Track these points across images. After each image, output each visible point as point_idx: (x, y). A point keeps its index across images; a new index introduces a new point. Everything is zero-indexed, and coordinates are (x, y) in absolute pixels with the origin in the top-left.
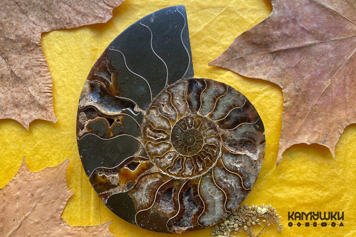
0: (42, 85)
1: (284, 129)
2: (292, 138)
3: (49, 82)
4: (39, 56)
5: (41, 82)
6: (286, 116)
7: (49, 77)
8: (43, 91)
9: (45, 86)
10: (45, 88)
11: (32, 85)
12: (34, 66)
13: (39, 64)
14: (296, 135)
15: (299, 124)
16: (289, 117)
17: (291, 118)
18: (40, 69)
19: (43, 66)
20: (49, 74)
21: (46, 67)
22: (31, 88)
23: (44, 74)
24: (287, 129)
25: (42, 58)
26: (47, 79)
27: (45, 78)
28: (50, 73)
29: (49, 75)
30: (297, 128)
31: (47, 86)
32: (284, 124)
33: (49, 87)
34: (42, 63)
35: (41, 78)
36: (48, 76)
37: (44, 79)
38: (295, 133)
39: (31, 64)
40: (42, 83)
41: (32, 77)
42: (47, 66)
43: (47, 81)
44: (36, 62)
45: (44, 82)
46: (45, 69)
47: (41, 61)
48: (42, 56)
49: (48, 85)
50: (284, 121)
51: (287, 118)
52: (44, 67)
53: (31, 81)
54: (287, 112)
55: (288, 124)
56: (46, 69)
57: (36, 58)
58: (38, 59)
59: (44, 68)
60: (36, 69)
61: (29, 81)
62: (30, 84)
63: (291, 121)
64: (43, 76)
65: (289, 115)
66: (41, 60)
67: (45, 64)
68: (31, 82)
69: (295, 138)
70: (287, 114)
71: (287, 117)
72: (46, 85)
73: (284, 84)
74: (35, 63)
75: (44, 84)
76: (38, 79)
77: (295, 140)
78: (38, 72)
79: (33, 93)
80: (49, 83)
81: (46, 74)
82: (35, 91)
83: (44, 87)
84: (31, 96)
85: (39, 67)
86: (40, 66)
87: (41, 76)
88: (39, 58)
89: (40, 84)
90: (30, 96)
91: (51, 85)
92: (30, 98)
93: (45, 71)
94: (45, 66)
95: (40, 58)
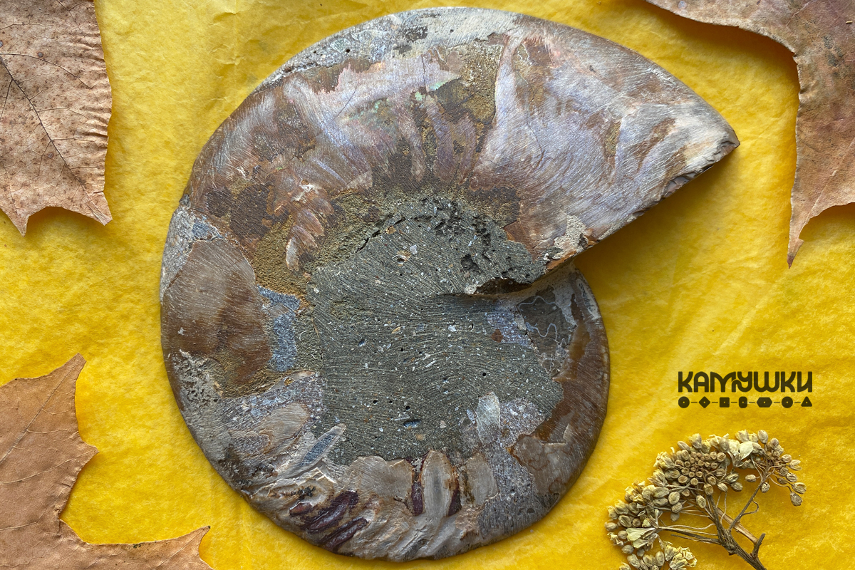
0: (81, 112)
1: (802, 165)
2: (825, 189)
3: (101, 105)
4: (83, 28)
5: (80, 104)
6: (805, 130)
7: (105, 91)
8: (81, 128)
9: (89, 117)
10: (89, 122)
11: (52, 107)
12: (64, 55)
13: (80, 51)
14: (835, 183)
15: (839, 152)
16: (814, 133)
17: (820, 137)
18: (82, 66)
19: (89, 57)
20: (105, 83)
21: (98, 62)
22: (49, 116)
23: (92, 81)
24: (810, 164)
25: (89, 35)
26: (97, 95)
27: (91, 92)
28: (107, 80)
29: (106, 87)
30: (836, 164)
31: (95, 117)
32: (803, 152)
33: (99, 119)
34: (88, 50)
35: (81, 91)
36: (100, 87)
37: (89, 96)
38: (833, 174)
39: (58, 48)
40: (82, 106)
41: (56, 85)
42: (103, 61)
43: (95, 104)
44: (72, 44)
45: (88, 104)
46: (95, 68)
47: (87, 44)
48: (93, 29)
49: (98, 115)
50: (802, 142)
51: (810, 134)
52: (94, 61)
53: (49, 96)
54: (807, 120)
55: (813, 151)
56: (99, 67)
57: (75, 34)
58: (79, 37)
59: (93, 64)
60: (69, 65)
61: (46, 96)
62: (46, 104)
63: (819, 144)
64: (87, 87)
65: (813, 128)
66: (87, 39)
67: (96, 54)
68: (52, 100)
69: (833, 190)
70: (809, 123)
71: (808, 133)
72: (93, 113)
73: (799, 42)
74: (69, 47)
75: (86, 109)
76: (72, 93)
77: (833, 194)
78: (73, 72)
79: (52, 131)
80: (101, 110)
81: (96, 83)
82: (58, 126)
83: (84, 119)
84: (45, 138)
85: (80, 60)
86: (81, 56)
87: (82, 86)
88: (82, 34)
89: (76, 109)
90: (43, 139)
91: (107, 116)
92: (40, 143)
93: (95, 72)
94: (97, 59)
95: (85, 35)
